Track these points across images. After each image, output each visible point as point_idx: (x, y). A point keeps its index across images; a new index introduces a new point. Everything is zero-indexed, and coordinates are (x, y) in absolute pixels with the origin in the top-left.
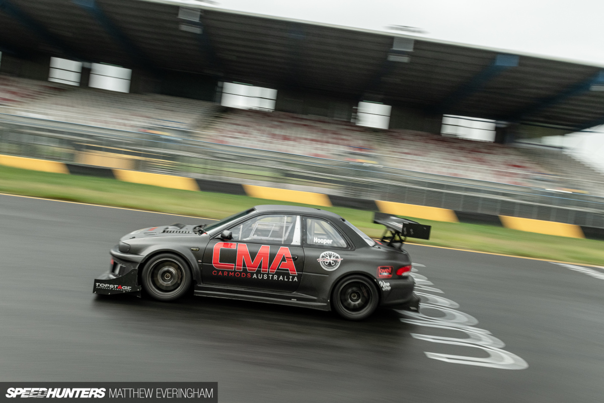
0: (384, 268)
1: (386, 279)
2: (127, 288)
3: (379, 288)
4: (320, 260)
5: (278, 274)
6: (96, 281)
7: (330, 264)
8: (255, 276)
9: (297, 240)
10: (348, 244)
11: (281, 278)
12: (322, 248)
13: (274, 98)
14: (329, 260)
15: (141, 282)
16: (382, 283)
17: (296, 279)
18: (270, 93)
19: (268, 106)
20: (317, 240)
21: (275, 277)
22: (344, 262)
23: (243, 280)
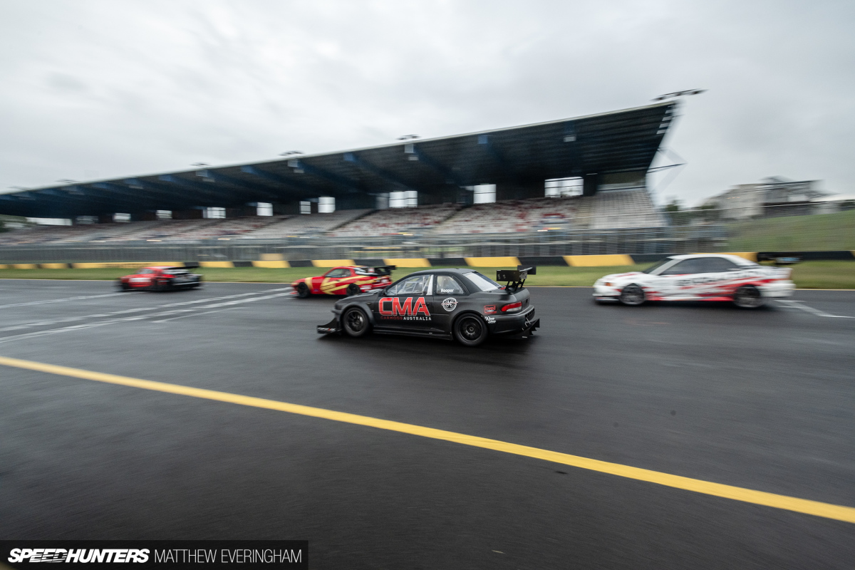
0: (489, 307)
1: (492, 314)
2: (333, 330)
3: (486, 322)
4: (443, 304)
5: (419, 316)
6: (319, 326)
7: (449, 307)
8: (405, 318)
9: (430, 292)
10: (464, 291)
11: (421, 318)
12: (446, 295)
13: (416, 197)
14: (449, 304)
15: (343, 327)
16: (487, 318)
17: (430, 319)
18: (412, 194)
19: (413, 203)
20: (443, 291)
21: (417, 318)
22: (459, 305)
23: (398, 321)
